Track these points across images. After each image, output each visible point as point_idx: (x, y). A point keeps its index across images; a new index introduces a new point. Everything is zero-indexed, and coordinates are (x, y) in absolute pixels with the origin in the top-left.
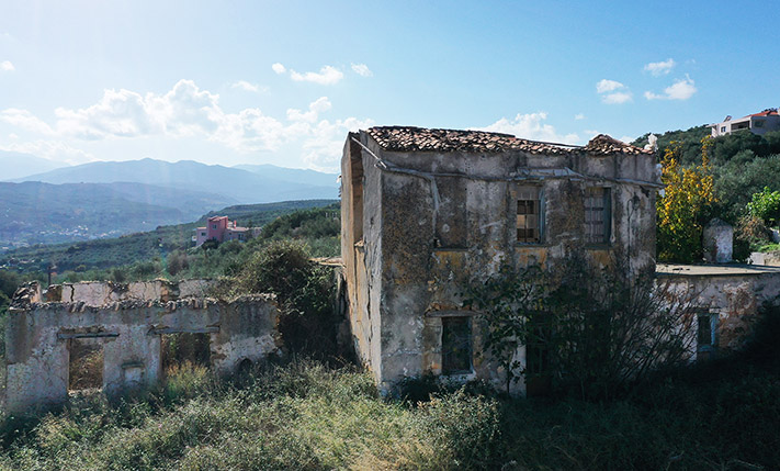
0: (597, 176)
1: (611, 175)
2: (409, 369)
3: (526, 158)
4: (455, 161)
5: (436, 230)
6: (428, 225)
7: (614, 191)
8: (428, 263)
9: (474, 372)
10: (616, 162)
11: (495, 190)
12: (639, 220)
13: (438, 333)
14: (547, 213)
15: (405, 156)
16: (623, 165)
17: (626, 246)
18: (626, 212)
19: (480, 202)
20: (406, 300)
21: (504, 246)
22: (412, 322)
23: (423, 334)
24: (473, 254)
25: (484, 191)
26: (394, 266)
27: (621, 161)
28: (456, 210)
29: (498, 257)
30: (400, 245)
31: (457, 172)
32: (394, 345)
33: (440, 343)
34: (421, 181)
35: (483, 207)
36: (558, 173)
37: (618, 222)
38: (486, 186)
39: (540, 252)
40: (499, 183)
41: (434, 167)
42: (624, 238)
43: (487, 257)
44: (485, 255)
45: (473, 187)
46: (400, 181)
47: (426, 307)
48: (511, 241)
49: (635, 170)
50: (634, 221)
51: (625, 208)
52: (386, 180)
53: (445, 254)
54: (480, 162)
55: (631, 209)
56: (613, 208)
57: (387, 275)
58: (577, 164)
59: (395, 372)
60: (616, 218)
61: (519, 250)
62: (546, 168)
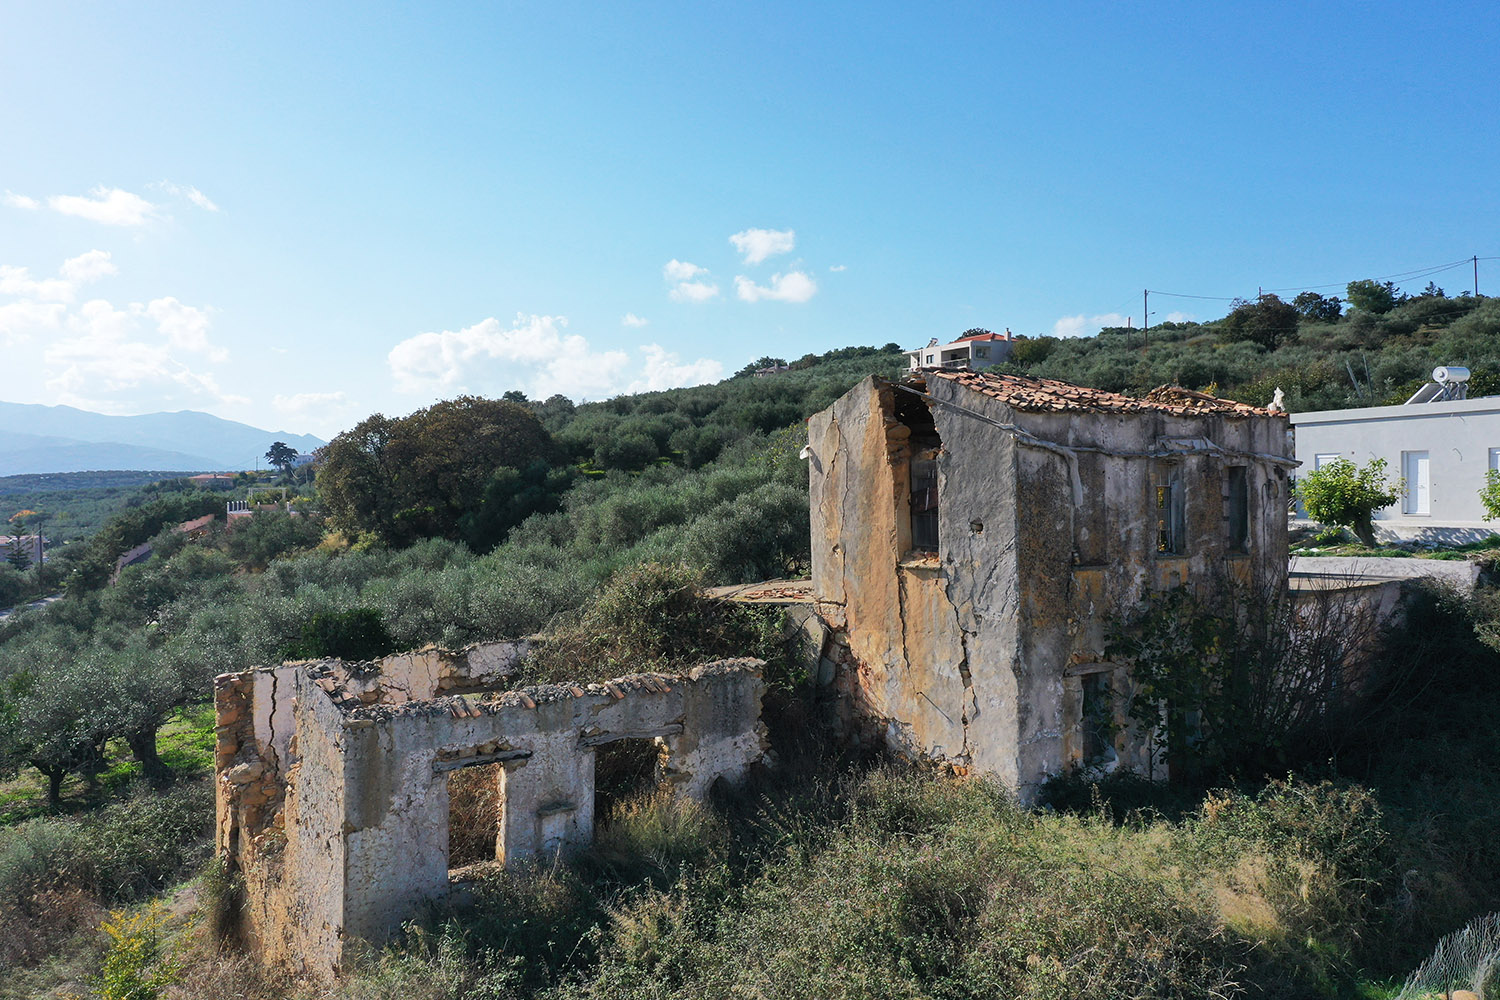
0: (1233, 449)
1: (1245, 448)
2: (1050, 763)
3: (1164, 422)
4: (1092, 428)
5: (1075, 537)
6: (1066, 530)
7: (1248, 471)
8: (1067, 588)
9: (1117, 759)
10: (1250, 429)
11: (1134, 470)
12: (1273, 514)
13: (1078, 701)
14: (1187, 506)
15: (1039, 419)
16: (1257, 433)
17: (1262, 552)
18: (1261, 502)
19: (1119, 492)
20: (1045, 652)
21: (1145, 560)
22: (1051, 687)
23: (1064, 705)
24: (1114, 573)
25: (1122, 473)
26: (1032, 598)
27: (1255, 427)
28: (1094, 505)
29: (1139, 575)
30: (1038, 563)
31: (1094, 445)
32: (1033, 724)
33: (1081, 715)
34: (1057, 458)
35: (1122, 499)
36: (1198, 444)
37: (1254, 518)
38: (1125, 465)
39: (1180, 565)
40: (1138, 461)
41: (1071, 436)
42: (1260, 541)
43: (1128, 577)
44: (1126, 573)
45: (1112, 467)
46: (1036, 459)
47: (1065, 660)
48: (1153, 550)
49: (1268, 440)
50: (1268, 515)
51: (1260, 497)
52: (1021, 459)
53: (1085, 574)
54: (1118, 430)
55: (1265, 498)
56: (1249, 497)
57: (1025, 614)
58: (1214, 431)
59: (1033, 768)
60: (1251, 511)
61: (1161, 564)
62: (1183, 438)
